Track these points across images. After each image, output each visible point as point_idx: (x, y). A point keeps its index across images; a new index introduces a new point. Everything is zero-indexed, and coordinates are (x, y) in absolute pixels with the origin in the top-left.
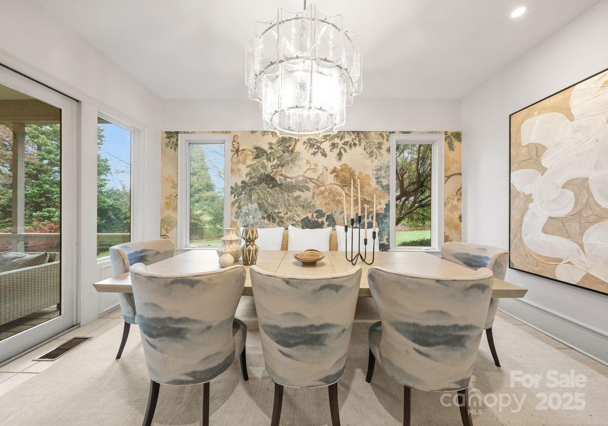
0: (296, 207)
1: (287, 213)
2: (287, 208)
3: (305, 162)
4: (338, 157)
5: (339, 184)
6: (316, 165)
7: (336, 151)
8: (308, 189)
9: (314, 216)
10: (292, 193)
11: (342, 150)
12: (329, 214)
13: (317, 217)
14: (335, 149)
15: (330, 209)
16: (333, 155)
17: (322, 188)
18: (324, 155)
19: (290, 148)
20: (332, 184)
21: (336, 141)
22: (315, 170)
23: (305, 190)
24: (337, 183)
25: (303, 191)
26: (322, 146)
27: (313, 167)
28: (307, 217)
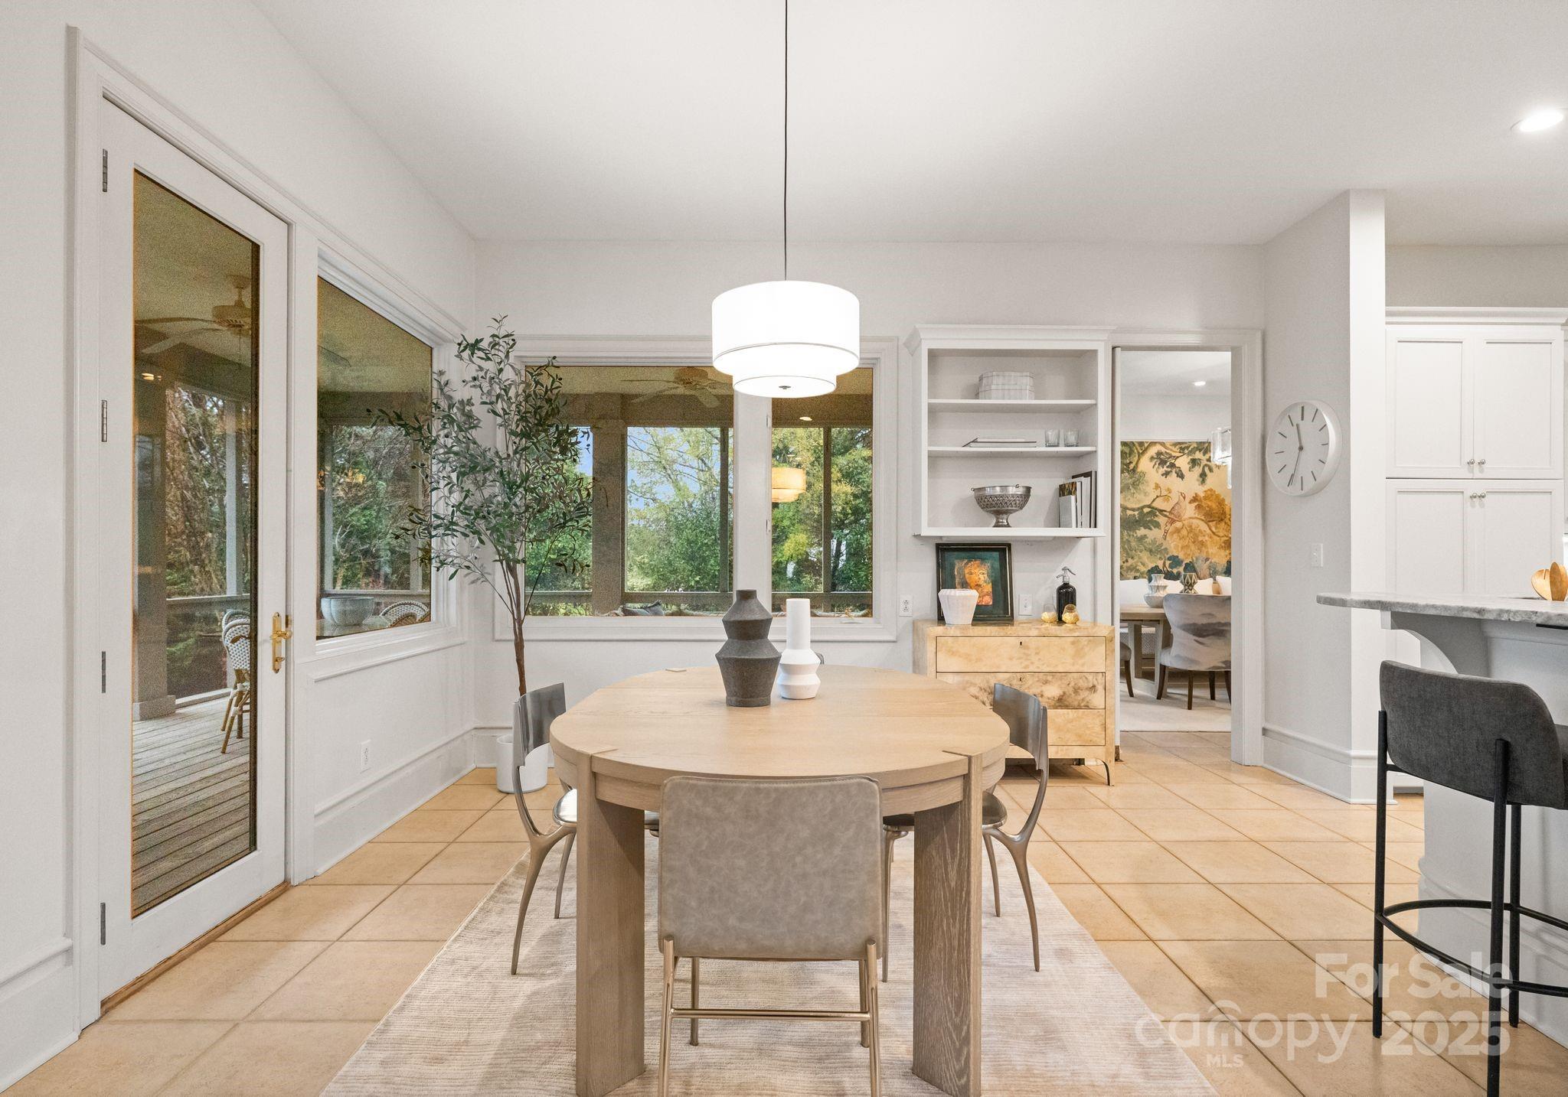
0: (1141, 552)
1: (1127, 561)
2: (1128, 554)
3: (1154, 486)
4: (1201, 479)
5: (1203, 518)
6: (1169, 491)
7: (1198, 470)
8: (1157, 525)
9: (1167, 565)
10: (1134, 531)
11: (1206, 469)
12: (1187, 561)
13: (1170, 566)
14: (1197, 467)
15: (1189, 555)
16: (1192, 477)
17: (1178, 525)
18: (1181, 476)
19: (1132, 466)
20: (1190, 518)
21: (1198, 455)
22: (1167, 498)
23: (1153, 528)
24: (1199, 517)
25: (1151, 529)
26: (1178, 463)
27: (1164, 493)
28: (1157, 567)
